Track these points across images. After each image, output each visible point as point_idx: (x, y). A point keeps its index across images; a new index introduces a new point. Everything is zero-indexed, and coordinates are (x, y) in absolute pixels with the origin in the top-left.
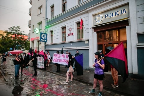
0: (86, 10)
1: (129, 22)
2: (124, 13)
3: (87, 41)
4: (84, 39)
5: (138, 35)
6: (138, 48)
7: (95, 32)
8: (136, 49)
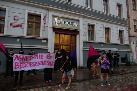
0: (48, 7)
1: (79, 33)
2: (77, 25)
3: (45, 40)
4: (41, 36)
5: (83, 42)
6: (83, 50)
7: (54, 33)
8: (82, 51)
